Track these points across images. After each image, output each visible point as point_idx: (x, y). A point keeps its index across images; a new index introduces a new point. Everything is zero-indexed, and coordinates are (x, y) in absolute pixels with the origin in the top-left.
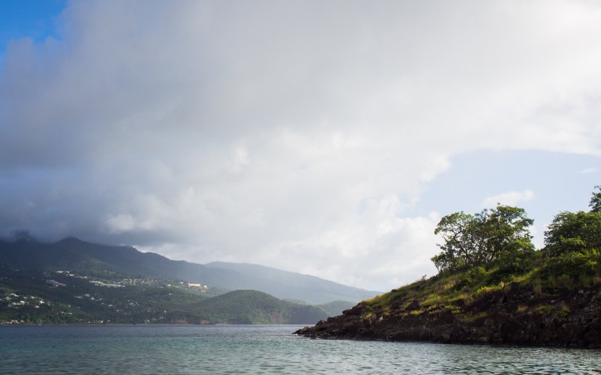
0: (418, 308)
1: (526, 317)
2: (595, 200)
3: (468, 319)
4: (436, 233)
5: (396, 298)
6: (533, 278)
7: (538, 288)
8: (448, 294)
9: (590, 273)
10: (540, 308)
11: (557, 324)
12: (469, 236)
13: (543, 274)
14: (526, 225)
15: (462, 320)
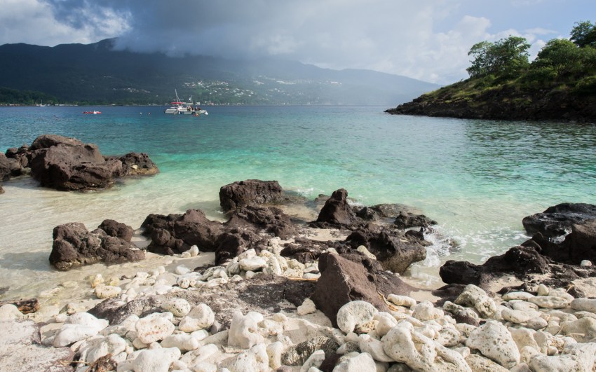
0: (450, 99)
1: (506, 104)
2: (573, 32)
3: (475, 105)
4: (469, 54)
5: (443, 92)
6: (517, 82)
7: (518, 88)
8: (470, 90)
9: (551, 79)
10: (516, 100)
11: (523, 109)
12: (490, 55)
13: (523, 81)
14: (526, 48)
15: (471, 106)
